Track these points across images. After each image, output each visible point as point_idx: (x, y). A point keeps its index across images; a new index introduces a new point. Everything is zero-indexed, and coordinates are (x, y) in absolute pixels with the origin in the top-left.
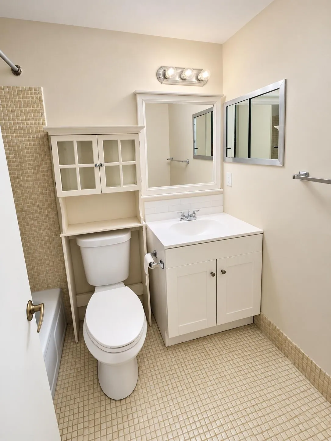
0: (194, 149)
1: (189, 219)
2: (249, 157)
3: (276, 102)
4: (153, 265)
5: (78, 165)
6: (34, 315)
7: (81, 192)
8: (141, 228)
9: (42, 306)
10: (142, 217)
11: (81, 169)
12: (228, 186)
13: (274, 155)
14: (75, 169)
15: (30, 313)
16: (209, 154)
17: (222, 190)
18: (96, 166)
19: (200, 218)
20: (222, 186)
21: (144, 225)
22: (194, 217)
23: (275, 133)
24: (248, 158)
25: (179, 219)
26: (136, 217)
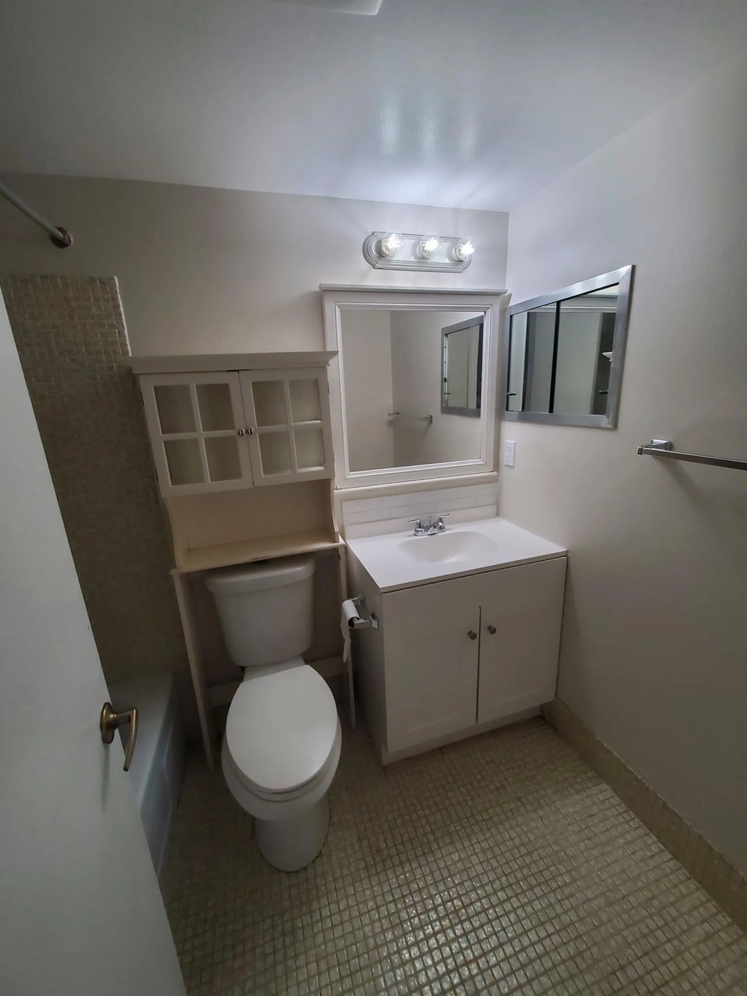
0: (443, 393)
1: (429, 532)
2: (551, 410)
3: (611, 308)
4: (356, 622)
5: (201, 435)
6: (117, 732)
7: (210, 485)
8: (335, 550)
9: (133, 712)
10: (336, 529)
11: (209, 441)
12: (506, 465)
13: (599, 406)
14: (195, 441)
15: (108, 729)
16: (473, 405)
17: (495, 473)
18: (240, 434)
19: (452, 530)
20: (497, 466)
21: (342, 545)
22: (441, 528)
23: (603, 365)
24: (548, 413)
25: (413, 532)
26: (327, 531)
